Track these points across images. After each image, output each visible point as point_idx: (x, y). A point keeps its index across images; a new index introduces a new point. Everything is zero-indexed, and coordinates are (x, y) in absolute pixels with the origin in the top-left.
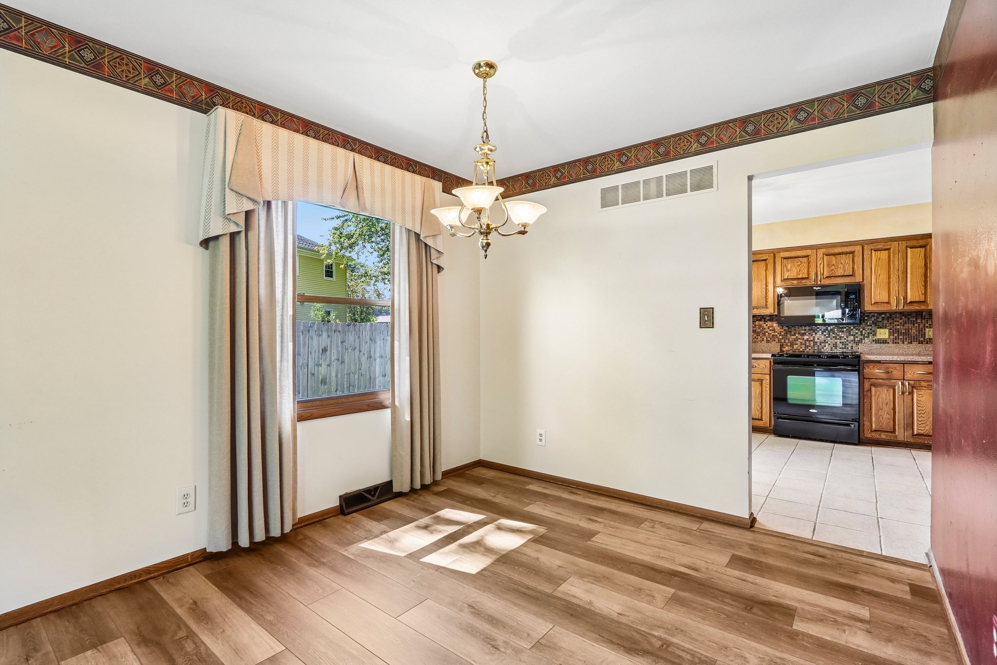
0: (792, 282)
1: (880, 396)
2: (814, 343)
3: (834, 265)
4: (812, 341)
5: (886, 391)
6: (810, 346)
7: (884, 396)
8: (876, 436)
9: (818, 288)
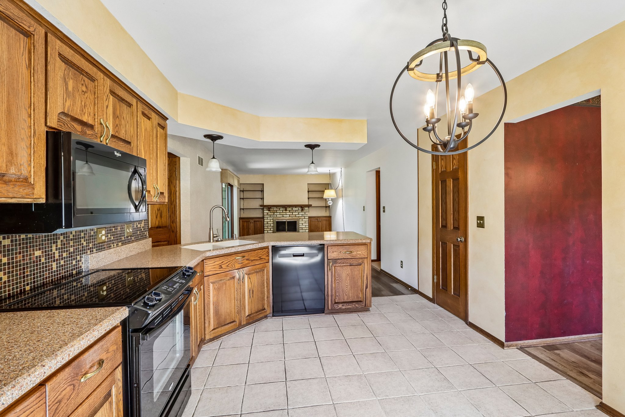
9: (119, 155)
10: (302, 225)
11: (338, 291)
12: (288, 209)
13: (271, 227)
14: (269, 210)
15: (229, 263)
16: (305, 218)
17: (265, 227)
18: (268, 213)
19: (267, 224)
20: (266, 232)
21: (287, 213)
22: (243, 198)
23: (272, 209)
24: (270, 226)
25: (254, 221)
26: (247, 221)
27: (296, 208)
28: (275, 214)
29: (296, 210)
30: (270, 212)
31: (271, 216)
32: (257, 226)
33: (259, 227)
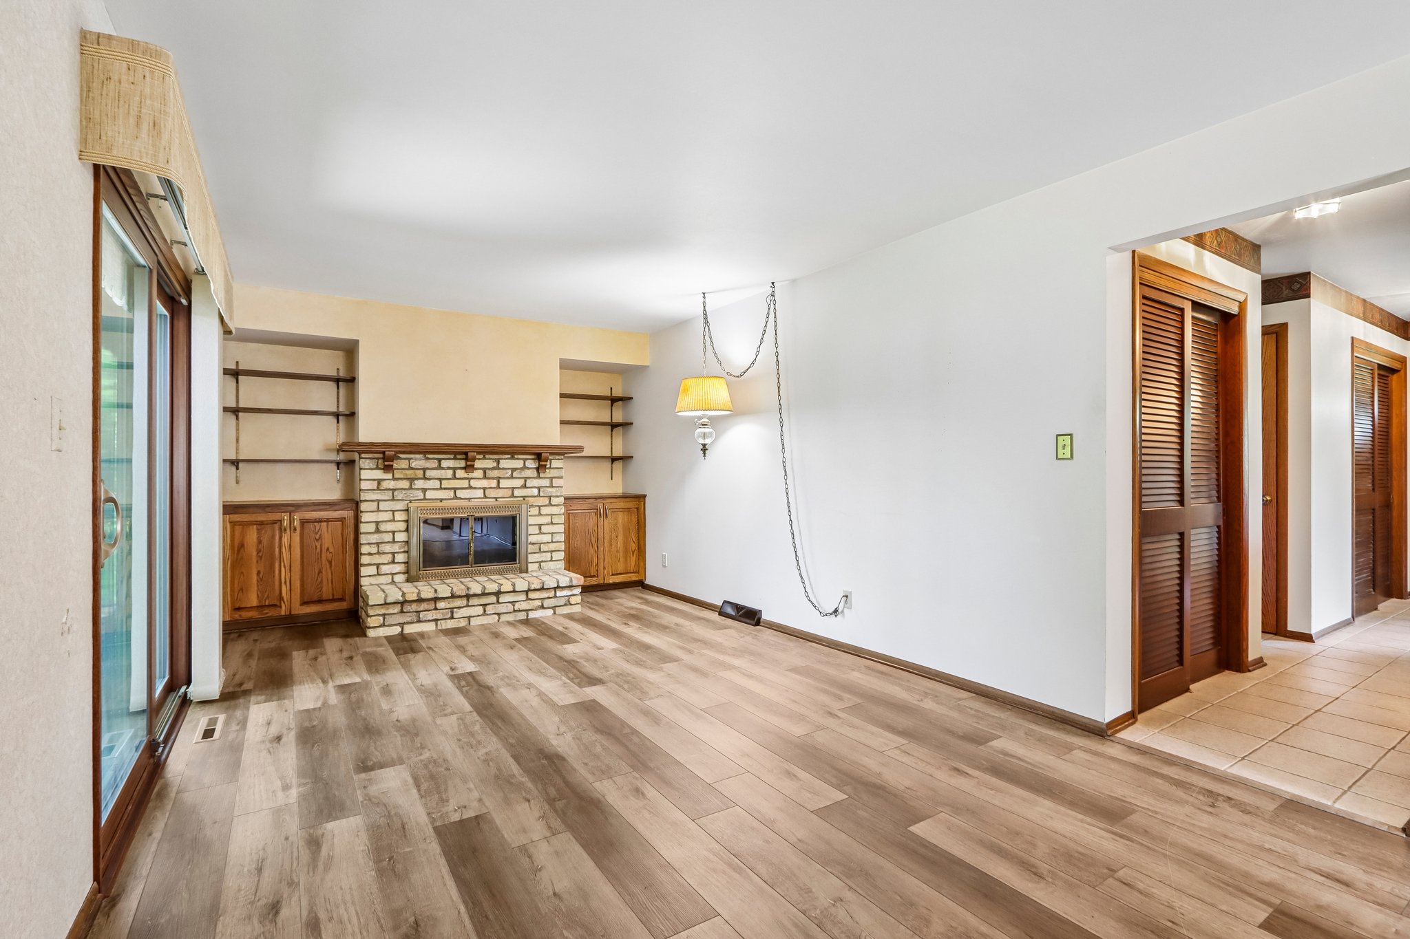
10: (541, 533)
12: (478, 464)
13: (396, 548)
14: (388, 469)
16: (550, 504)
17: (364, 549)
18: (379, 481)
19: (378, 531)
20: (373, 570)
21: (473, 483)
23: (404, 464)
24: (394, 541)
25: (304, 522)
26: (261, 523)
27: (513, 458)
28: (419, 484)
29: (514, 470)
30: (389, 476)
31: (399, 495)
32: (316, 547)
33: (328, 549)
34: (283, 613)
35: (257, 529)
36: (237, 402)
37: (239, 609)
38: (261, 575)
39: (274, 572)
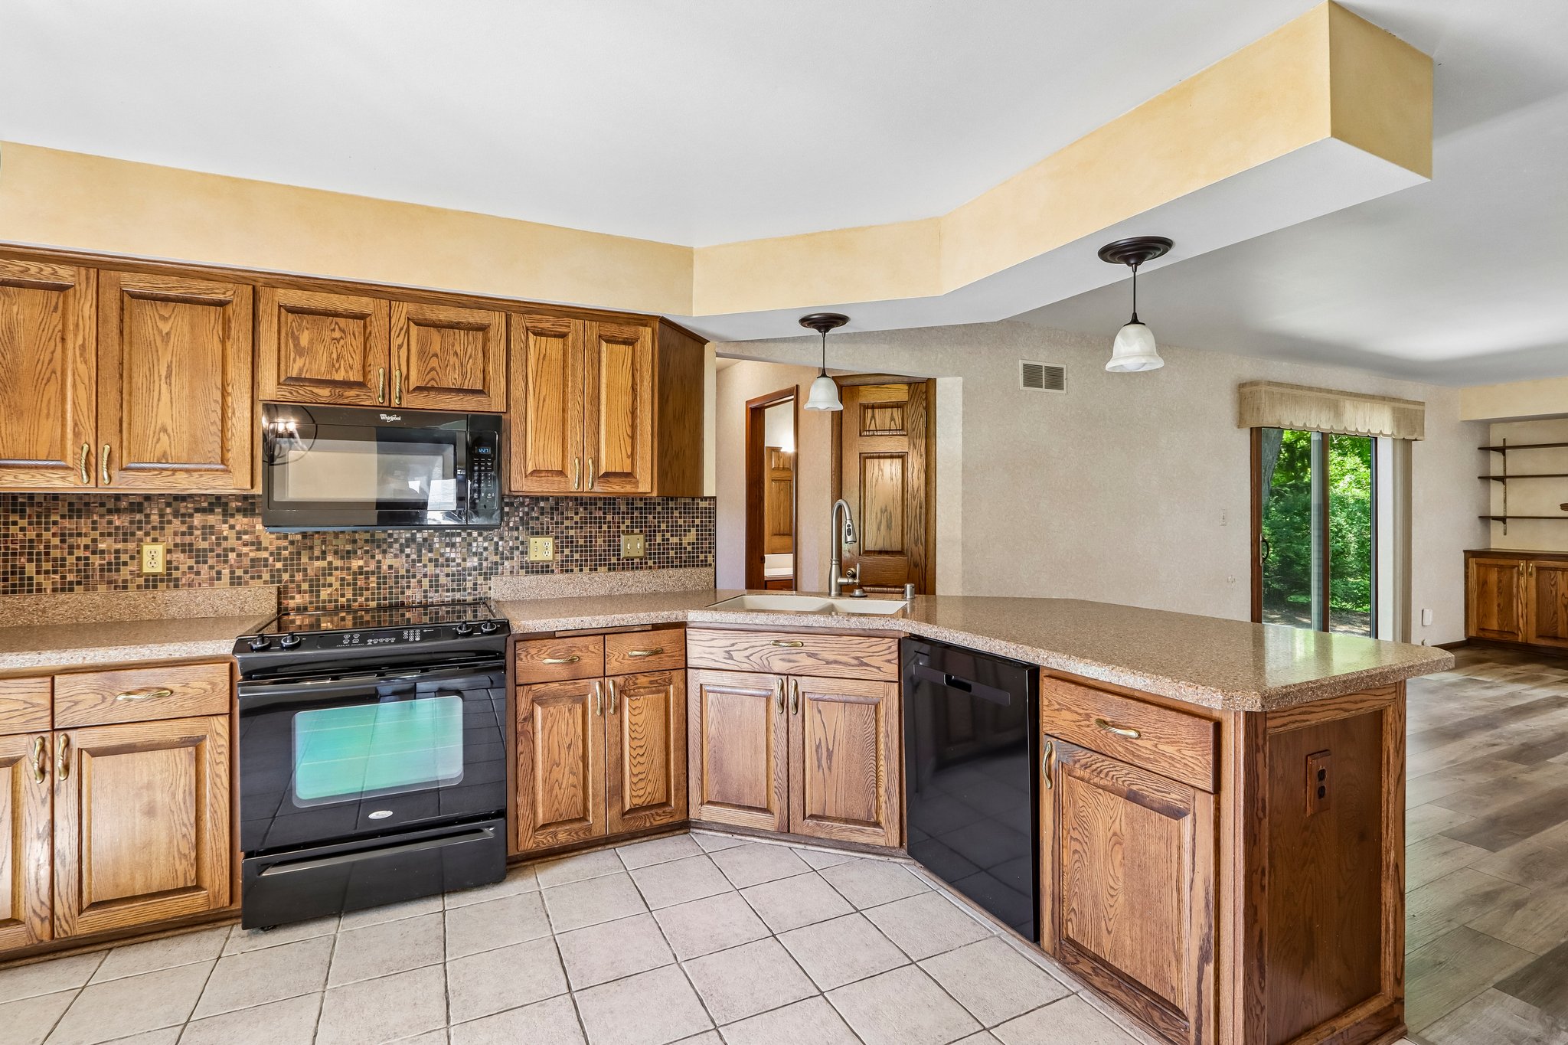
0: (315, 390)
1: (555, 728)
2: (379, 578)
3: (436, 355)
4: (373, 573)
5: (567, 714)
6: (367, 589)
7: (563, 727)
8: (545, 840)
9: (393, 418)
11: (1077, 890)
15: (751, 653)
22: (1501, 474)
25: (1539, 569)
26: (1501, 568)
32: (1551, 591)
33: (1563, 595)
34: (1520, 640)
35: (1498, 571)
36: (1505, 470)
37: (1483, 629)
38: (1501, 607)
39: (1512, 606)
